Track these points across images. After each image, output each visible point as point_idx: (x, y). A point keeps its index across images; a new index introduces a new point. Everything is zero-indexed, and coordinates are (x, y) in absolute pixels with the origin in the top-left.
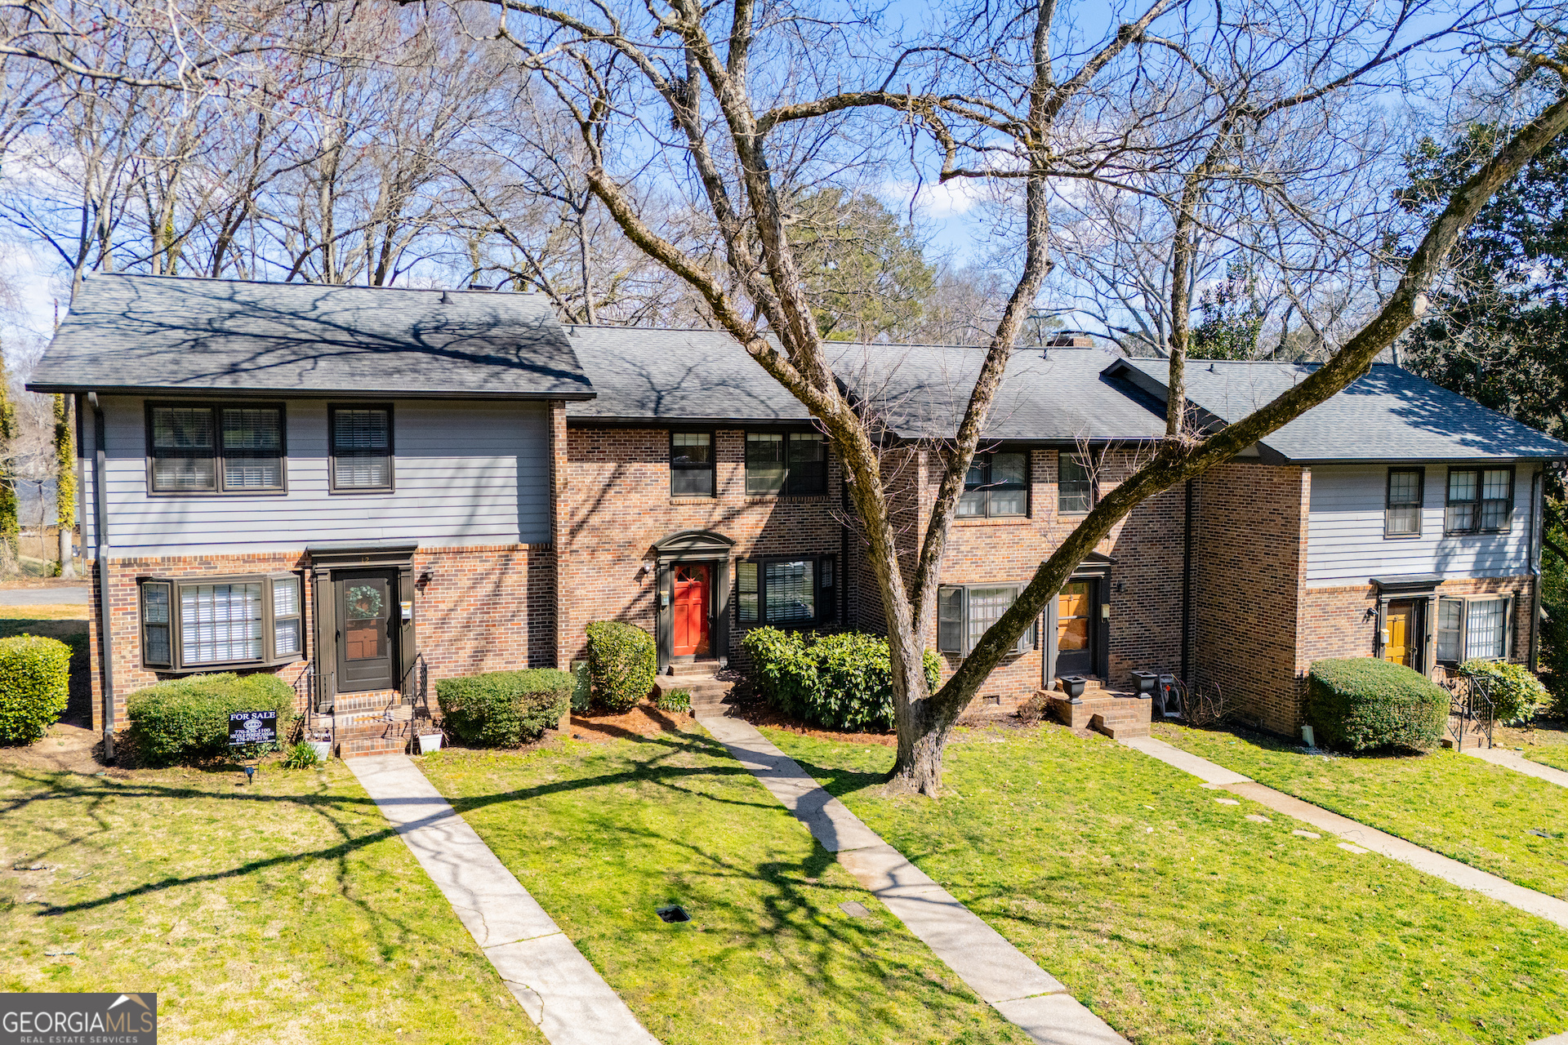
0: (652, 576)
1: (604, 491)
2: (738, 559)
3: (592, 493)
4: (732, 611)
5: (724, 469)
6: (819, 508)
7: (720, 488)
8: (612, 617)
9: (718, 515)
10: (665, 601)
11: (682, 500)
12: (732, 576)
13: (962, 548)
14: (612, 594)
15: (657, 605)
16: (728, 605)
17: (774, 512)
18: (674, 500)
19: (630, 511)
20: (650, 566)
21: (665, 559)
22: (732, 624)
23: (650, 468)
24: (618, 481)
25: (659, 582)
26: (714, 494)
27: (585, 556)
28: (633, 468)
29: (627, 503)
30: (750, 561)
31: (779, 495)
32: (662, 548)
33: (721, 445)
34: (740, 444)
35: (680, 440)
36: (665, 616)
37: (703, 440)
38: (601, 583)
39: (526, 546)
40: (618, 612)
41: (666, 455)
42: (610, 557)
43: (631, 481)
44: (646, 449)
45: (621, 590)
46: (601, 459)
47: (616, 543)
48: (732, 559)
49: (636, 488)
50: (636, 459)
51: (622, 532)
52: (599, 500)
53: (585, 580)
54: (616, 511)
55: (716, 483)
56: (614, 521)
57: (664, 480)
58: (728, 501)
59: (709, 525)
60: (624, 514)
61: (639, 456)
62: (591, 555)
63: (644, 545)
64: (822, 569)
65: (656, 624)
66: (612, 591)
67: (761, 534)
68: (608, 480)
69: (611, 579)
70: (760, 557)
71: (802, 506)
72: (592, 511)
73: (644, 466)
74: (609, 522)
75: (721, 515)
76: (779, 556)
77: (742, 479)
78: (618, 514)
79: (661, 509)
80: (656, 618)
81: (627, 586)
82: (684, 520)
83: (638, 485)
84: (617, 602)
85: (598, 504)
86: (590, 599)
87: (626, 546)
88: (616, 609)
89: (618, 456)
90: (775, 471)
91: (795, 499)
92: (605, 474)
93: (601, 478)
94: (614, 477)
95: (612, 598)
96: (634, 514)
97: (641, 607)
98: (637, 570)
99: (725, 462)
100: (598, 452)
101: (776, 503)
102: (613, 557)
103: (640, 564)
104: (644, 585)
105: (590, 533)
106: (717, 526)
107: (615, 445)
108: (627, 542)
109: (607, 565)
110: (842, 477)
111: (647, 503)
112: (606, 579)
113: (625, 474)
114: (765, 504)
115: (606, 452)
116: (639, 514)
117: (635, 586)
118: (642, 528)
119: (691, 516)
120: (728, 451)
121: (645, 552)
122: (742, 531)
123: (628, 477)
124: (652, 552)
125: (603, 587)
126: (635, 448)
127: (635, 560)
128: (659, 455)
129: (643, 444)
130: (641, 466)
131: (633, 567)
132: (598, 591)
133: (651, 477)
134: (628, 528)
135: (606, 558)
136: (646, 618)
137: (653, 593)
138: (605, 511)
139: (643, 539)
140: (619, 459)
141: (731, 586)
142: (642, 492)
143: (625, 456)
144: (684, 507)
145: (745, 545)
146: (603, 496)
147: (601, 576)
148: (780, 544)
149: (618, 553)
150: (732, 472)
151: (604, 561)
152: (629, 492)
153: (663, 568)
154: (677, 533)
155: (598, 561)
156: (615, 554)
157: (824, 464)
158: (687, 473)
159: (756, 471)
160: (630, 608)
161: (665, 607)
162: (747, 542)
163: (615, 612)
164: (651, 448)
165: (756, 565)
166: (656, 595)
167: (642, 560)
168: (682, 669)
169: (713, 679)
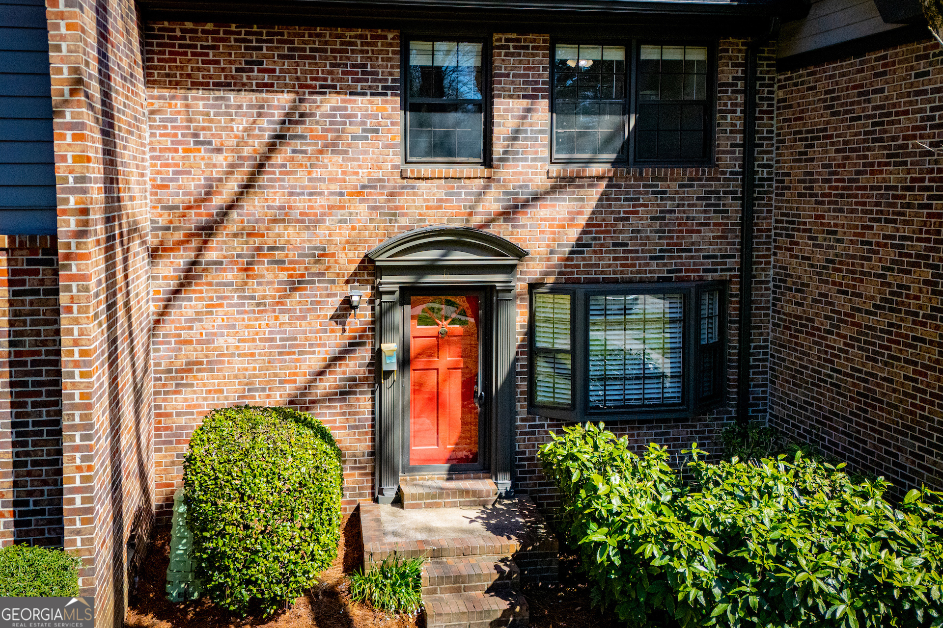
0: (364, 314)
1: (272, 148)
2: (533, 287)
3: (246, 151)
4: (523, 386)
5: (508, 111)
6: (696, 191)
7: (498, 149)
8: (288, 390)
9: (492, 203)
10: (390, 363)
11: (425, 170)
12: (519, 317)
14: (289, 347)
15: (377, 369)
16: (512, 373)
17: (604, 198)
18: (410, 170)
19: (323, 187)
20: (361, 294)
21: (391, 282)
22: (522, 409)
23: (362, 105)
24: (299, 129)
25: (379, 327)
26: (488, 161)
27: (231, 275)
28: (327, 103)
29: (317, 173)
30: (555, 290)
31: (615, 163)
32: (382, 260)
33: (503, 63)
34: (541, 61)
35: (424, 54)
36: (390, 392)
37: (467, 56)
38: (266, 325)
40: (301, 381)
41: (393, 81)
42: (283, 276)
43: (324, 130)
44: (353, 66)
45: (306, 339)
46: (265, 85)
47: (296, 248)
48: (520, 286)
49: (335, 145)
50: (335, 87)
51: (308, 228)
52: (261, 165)
53: (236, 319)
54: (295, 187)
55: (491, 139)
56: (290, 208)
57: (389, 131)
58: (514, 173)
59: (476, 221)
60: (311, 194)
61: (340, 80)
62: (246, 270)
63: (351, 255)
64: (698, 309)
65: (374, 406)
66: (288, 339)
67: (579, 239)
68: (278, 127)
69: (285, 318)
70: (577, 281)
71: (661, 186)
72: (247, 187)
73: (350, 101)
74: (282, 208)
75: (497, 200)
76: (615, 281)
77: (541, 132)
78: (299, 194)
79: (383, 187)
80: (373, 393)
81: (317, 332)
82: (428, 208)
83: (338, 138)
84: (297, 360)
85: (259, 173)
86: (245, 355)
87: (314, 256)
88: (295, 374)
89: (298, 79)
90: (607, 118)
91: (647, 172)
92: (273, 115)
93: (264, 123)
94: (290, 122)
95: (289, 353)
96: (331, 194)
97: (344, 373)
98: (337, 301)
99: (511, 97)
100: (259, 71)
101: (611, 179)
102: (290, 276)
103: (341, 291)
104: (351, 331)
105: (243, 229)
106: (493, 220)
107: (293, 57)
108: (316, 248)
109: (278, 290)
110: (743, 132)
111: (357, 173)
112: (277, 318)
113: (312, 115)
114: (586, 182)
115: (274, 71)
116: (341, 194)
117: (332, 331)
118: (345, 221)
119: (440, 200)
120: (515, 76)
121: (353, 267)
122: (542, 232)
123: (317, 123)
124: (365, 268)
125: (270, 332)
126: (332, 65)
127: (333, 282)
128: (380, 81)
129: (348, 58)
130: (344, 101)
131: (329, 295)
132: (261, 340)
133: (365, 123)
134: (318, 221)
135: (276, 277)
136: (355, 393)
137: (369, 347)
138: (273, 187)
139: (348, 242)
140: (301, 86)
141: (520, 337)
142: (346, 152)
143: (312, 79)
144: (428, 184)
145: (548, 259)
146: (268, 158)
147: (265, 311)
148: (615, 259)
149: (300, 269)
150: (524, 118)
151: (272, 283)
152: (321, 152)
153: (385, 298)
154: (417, 230)
155: (259, 284)
156: (294, 269)
157: (708, 107)
158: (436, 117)
159: (573, 118)
160: (321, 373)
161: (389, 373)
162: (552, 252)
163: (295, 381)
164: (365, 66)
165: (569, 297)
166: (373, 350)
167: (347, 282)
168: (421, 497)
169: (478, 525)
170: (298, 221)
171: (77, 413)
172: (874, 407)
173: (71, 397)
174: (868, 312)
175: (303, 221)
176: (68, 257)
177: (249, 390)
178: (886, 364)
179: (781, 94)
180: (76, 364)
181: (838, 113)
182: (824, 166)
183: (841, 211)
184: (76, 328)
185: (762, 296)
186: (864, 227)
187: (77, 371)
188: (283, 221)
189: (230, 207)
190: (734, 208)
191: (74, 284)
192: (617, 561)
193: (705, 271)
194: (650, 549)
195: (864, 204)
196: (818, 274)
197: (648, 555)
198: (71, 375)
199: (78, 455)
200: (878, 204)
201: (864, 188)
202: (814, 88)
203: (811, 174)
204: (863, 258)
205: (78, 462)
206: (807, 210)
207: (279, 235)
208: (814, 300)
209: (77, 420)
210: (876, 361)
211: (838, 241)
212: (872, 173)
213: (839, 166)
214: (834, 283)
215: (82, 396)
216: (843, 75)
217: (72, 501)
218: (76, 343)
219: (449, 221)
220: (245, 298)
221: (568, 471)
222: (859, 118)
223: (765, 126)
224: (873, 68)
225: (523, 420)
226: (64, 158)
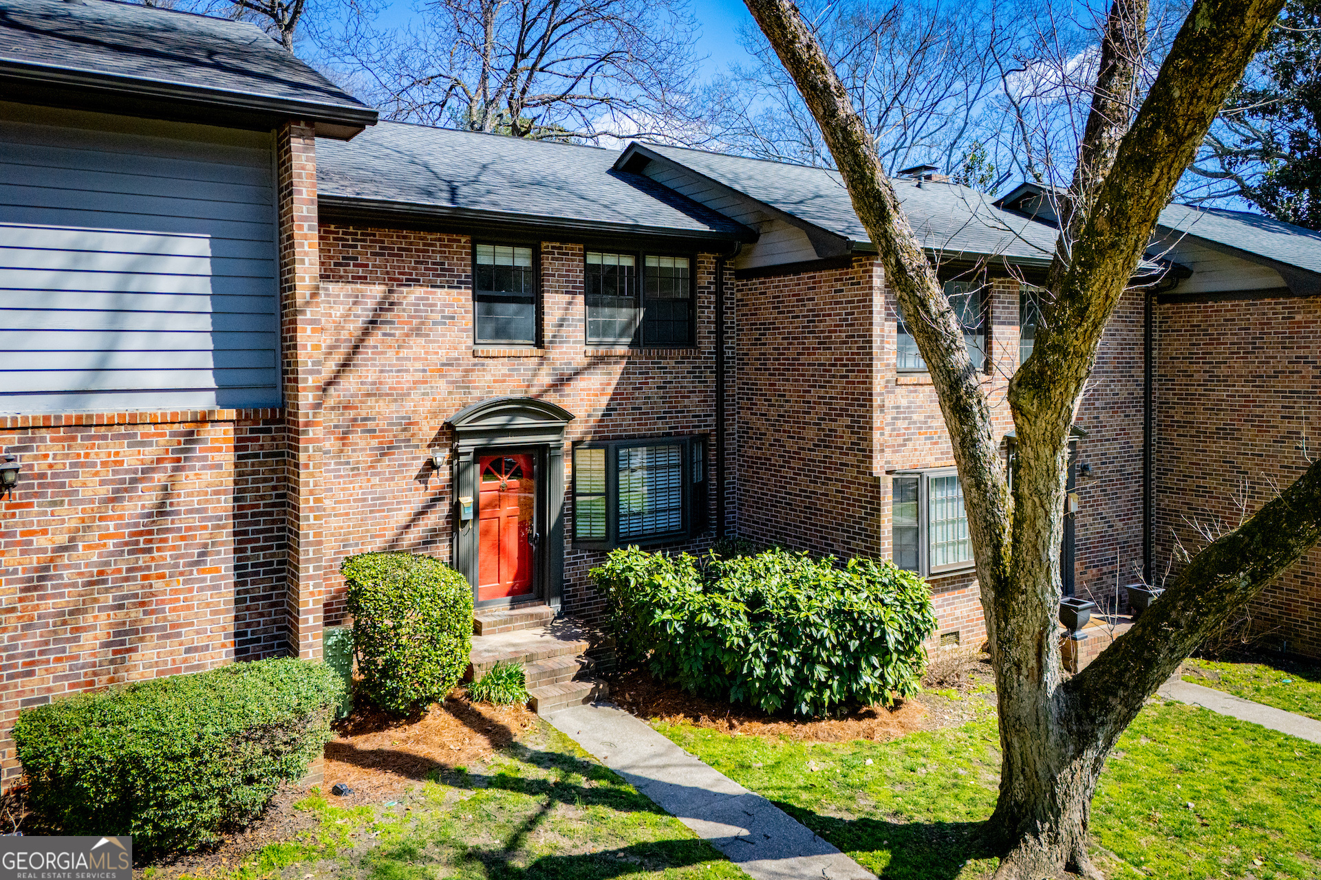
0: (445, 473)
1: (366, 333)
2: (576, 444)
3: (344, 335)
4: (568, 526)
5: (554, 303)
6: (687, 367)
7: (548, 334)
8: (379, 543)
9: (545, 378)
10: (467, 514)
11: (493, 350)
12: (565, 469)
13: (915, 417)
14: (380, 505)
15: (455, 520)
16: (562, 515)
17: (625, 372)
18: (479, 349)
19: (408, 365)
20: (441, 456)
21: (467, 445)
22: (568, 546)
23: (442, 297)
24: (388, 316)
25: (456, 484)
26: (539, 343)
27: (330, 443)
28: (412, 295)
29: (404, 353)
30: (592, 446)
31: (631, 345)
32: (461, 426)
33: (549, 265)
34: (577, 266)
35: (488, 256)
36: (466, 539)
37: (521, 258)
38: (358, 488)
40: (389, 535)
41: (467, 277)
42: (374, 443)
43: (409, 317)
44: (434, 264)
45: (394, 498)
46: (360, 278)
47: (385, 419)
48: (567, 445)
49: (418, 329)
50: (418, 281)
51: (396, 400)
52: (357, 347)
53: (333, 483)
54: (384, 365)
55: (542, 325)
56: (381, 383)
57: (463, 318)
58: (561, 353)
59: (533, 391)
60: (398, 371)
61: (423, 275)
62: (343, 439)
63: (432, 423)
64: (692, 457)
65: (451, 552)
66: (378, 499)
67: (608, 405)
68: (371, 314)
69: (376, 480)
70: (607, 438)
71: (663, 363)
72: (344, 365)
73: (431, 293)
74: (374, 383)
75: (548, 375)
76: (633, 437)
77: (580, 320)
78: (388, 371)
79: (459, 365)
80: (451, 541)
81: (403, 491)
82: (495, 381)
83: (423, 323)
84: (386, 517)
85: (354, 353)
86: (341, 515)
87: (400, 424)
88: (384, 529)
89: (388, 273)
90: (624, 310)
91: (654, 352)
92: (366, 303)
93: (358, 310)
94: (381, 309)
95: (379, 511)
96: (416, 371)
97: (426, 525)
98: (420, 463)
99: (557, 292)
100: (355, 265)
101: (629, 358)
102: (381, 443)
103: (425, 454)
104: (433, 488)
105: (339, 403)
106: (546, 391)
107: (383, 255)
108: (403, 418)
109: (370, 456)
110: (716, 323)
111: (437, 353)
112: (369, 481)
113: (400, 304)
114: (613, 360)
115: (367, 266)
116: (424, 371)
117: (417, 489)
118: (427, 394)
119: (504, 375)
120: (560, 276)
121: (434, 434)
122: (582, 400)
123: (404, 310)
124: (444, 434)
125: (363, 494)
126: (416, 262)
127: (417, 446)
128: (455, 276)
129: (429, 257)
130: (426, 292)
131: (413, 459)
132: (355, 500)
133: (443, 311)
134: (404, 395)
135: (368, 444)
136: (435, 542)
137: (447, 502)
138: (366, 365)
139: (429, 412)
140: (390, 279)
141: (566, 486)
142: (428, 335)
143: (400, 273)
144: (495, 361)
145: (587, 421)
146: (362, 341)
147: (359, 475)
148: (634, 420)
149: (389, 436)
150: (567, 309)
151: (364, 449)
152: (407, 335)
153: (462, 458)
154: (486, 401)
155: (354, 451)
156: (384, 437)
157: (691, 303)
158: (499, 307)
159: (600, 309)
160: (408, 527)
161: (466, 522)
162: (589, 416)
163: (384, 535)
164: (443, 264)
165: (603, 451)
166: (451, 504)
167: (429, 446)
168: (495, 624)
169: (548, 637)
170: (388, 395)
171: (311, 549)
173: (307, 536)
174: (809, 450)
175: (392, 395)
176: (306, 424)
177: (344, 546)
178: (823, 484)
179: (739, 296)
180: (311, 509)
181: (783, 312)
182: (775, 349)
183: (788, 380)
184: (311, 480)
185: (731, 445)
186: (805, 391)
187: (311, 515)
188: (375, 395)
189: (329, 384)
190: (711, 379)
191: (309, 446)
192: (681, 630)
193: (694, 427)
194: (705, 616)
195: (804, 375)
196: (773, 425)
197: (704, 621)
198: (307, 518)
199: (311, 583)
200: (813, 376)
201: (803, 365)
202: (765, 293)
203: (764, 354)
204: (804, 412)
205: (311, 588)
206: (763, 380)
207: (371, 407)
208: (771, 445)
209: (311, 555)
210: (817, 483)
211: (787, 401)
212: (809, 354)
213: (785, 349)
214: (785, 431)
215: (315, 535)
216: (785, 286)
217: (306, 621)
218: (311, 493)
219: (512, 392)
220: (340, 463)
221: (627, 579)
222: (798, 317)
223: (731, 318)
224: (806, 284)
225: (569, 554)
226: (305, 347)
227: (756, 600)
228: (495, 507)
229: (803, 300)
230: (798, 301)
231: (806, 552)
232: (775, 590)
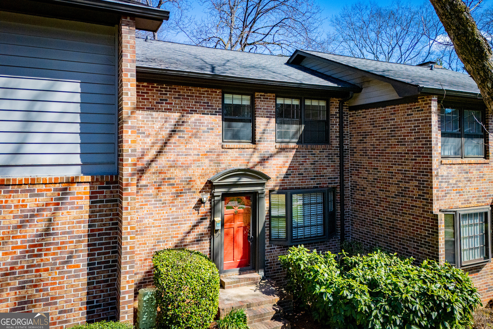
0: (207, 206)
1: (170, 136)
2: (270, 191)
3: (160, 137)
4: (267, 232)
5: (261, 122)
6: (325, 154)
7: (258, 137)
8: (175, 241)
9: (256, 158)
10: (218, 226)
11: (231, 145)
12: (266, 205)
13: (451, 181)
14: (176, 222)
15: (212, 229)
16: (264, 227)
17: (295, 156)
18: (225, 144)
19: (191, 152)
20: (206, 197)
21: (218, 192)
22: (267, 243)
23: (207, 119)
24: (182, 128)
25: (213, 211)
26: (254, 142)
27: (152, 191)
28: (194, 118)
29: (189, 146)
30: (279, 193)
31: (297, 143)
32: (216, 182)
33: (259, 104)
34: (272, 104)
35: (229, 99)
36: (217, 239)
37: (246, 101)
38: (166, 212)
39: (89, 178)
40: (180, 237)
41: (219, 109)
42: (174, 190)
43: (192, 128)
44: (204, 103)
45: (183, 218)
46: (168, 109)
47: (179, 178)
48: (266, 191)
49: (196, 134)
50: (196, 111)
51: (184, 169)
52: (166, 143)
53: (153, 211)
54: (178, 152)
55: (255, 133)
56: (177, 161)
57: (217, 129)
58: (264, 147)
59: (250, 165)
60: (186, 155)
61: (199, 108)
62: (158, 188)
63: (202, 180)
64: (328, 198)
65: (210, 245)
66: (175, 218)
67: (287, 172)
68: (173, 127)
69: (174, 209)
70: (286, 189)
71: (314, 152)
72: (160, 152)
73: (202, 117)
74: (174, 161)
75: (258, 157)
76: (299, 188)
77: (273, 131)
78: (181, 155)
79: (215, 152)
80: (210, 240)
81: (187, 214)
82: (232, 160)
83: (197, 132)
84: (179, 227)
85: (165, 146)
86: (157, 226)
87: (187, 181)
88: (178, 234)
89: (182, 107)
90: (294, 126)
91: (309, 146)
92: (171, 122)
93: (167, 125)
94: (178, 125)
95: (175, 225)
96: (194, 155)
97: (198, 232)
98: (196, 201)
99: (262, 117)
100: (166, 103)
101: (297, 149)
102: (177, 190)
103: (198, 196)
104: (202, 213)
105: (157, 171)
106: (256, 165)
107: (180, 98)
108: (188, 178)
109: (172, 197)
110: (339, 132)
111: (205, 146)
112: (171, 209)
113: (187, 122)
114: (288, 150)
115: (172, 104)
116: (198, 155)
117: (194, 214)
118: (200, 166)
119: (237, 157)
120: (264, 109)
121: (202, 186)
122: (274, 170)
123: (189, 125)
124: (208, 186)
125: (168, 216)
126: (195, 102)
127: (194, 192)
128: (214, 109)
129: (202, 100)
130: (200, 117)
131: (193, 198)
132: (164, 219)
133: (208, 126)
134: (188, 167)
135: (171, 191)
136: (202, 240)
137: (208, 220)
138: (170, 152)
139: (201, 175)
140: (183, 110)
141: (266, 212)
142: (200, 138)
143: (188, 107)
144: (232, 150)
145: (276, 180)
146: (169, 140)
147: (166, 206)
148: (299, 180)
149: (181, 187)
150: (267, 125)
151: (169, 194)
152: (190, 137)
153: (216, 198)
154: (228, 170)
155: (164, 194)
156: (178, 187)
157: (327, 122)
158: (234, 124)
159: (283, 125)
160: (189, 232)
161: (218, 230)
162: (277, 177)
163: (178, 237)
164: (208, 103)
165: (284, 195)
166: (210, 221)
167: (200, 192)
168: (232, 283)
169: (258, 292)
170: (180, 167)
171: (128, 256)
172: (397, 232)
173: (126, 248)
174: (392, 197)
175: (182, 167)
176: (127, 185)
177: (158, 242)
178: (401, 216)
179: (351, 119)
180: (129, 233)
181: (376, 126)
182: (371, 145)
183: (379, 161)
184: (129, 217)
185: (348, 193)
186: (389, 167)
187: (129, 236)
188: (174, 167)
189: (152, 161)
190: (337, 160)
191: (129, 197)
192: (332, 299)
193: (329, 183)
194: (346, 292)
195: (389, 159)
196: (371, 184)
197: (345, 295)
198: (127, 238)
199: (128, 276)
200: (394, 159)
201: (389, 153)
202: (366, 117)
203: (366, 148)
204: (389, 178)
205: (127, 279)
206: (365, 161)
207: (172, 173)
208: (369, 194)
209: (128, 259)
210: (397, 215)
211: (379, 172)
212: (391, 148)
213: (377, 145)
214: (377, 187)
215: (131, 248)
216: (378, 113)
217: (124, 298)
218: (129, 224)
219: (240, 165)
220: (157, 201)
221: (299, 265)
222: (385, 129)
223: (347, 130)
224: (390, 111)
225: (268, 247)
226: (127, 141)
227: (373, 284)
228: (231, 222)
229: (388, 120)
230: (384, 120)
231: (395, 254)
232: (384, 278)
